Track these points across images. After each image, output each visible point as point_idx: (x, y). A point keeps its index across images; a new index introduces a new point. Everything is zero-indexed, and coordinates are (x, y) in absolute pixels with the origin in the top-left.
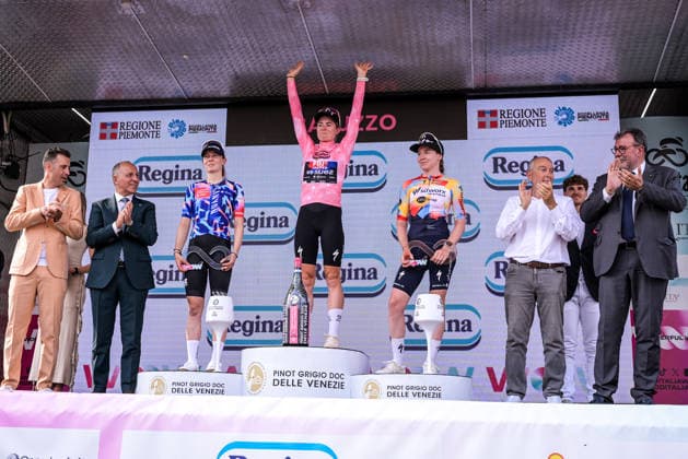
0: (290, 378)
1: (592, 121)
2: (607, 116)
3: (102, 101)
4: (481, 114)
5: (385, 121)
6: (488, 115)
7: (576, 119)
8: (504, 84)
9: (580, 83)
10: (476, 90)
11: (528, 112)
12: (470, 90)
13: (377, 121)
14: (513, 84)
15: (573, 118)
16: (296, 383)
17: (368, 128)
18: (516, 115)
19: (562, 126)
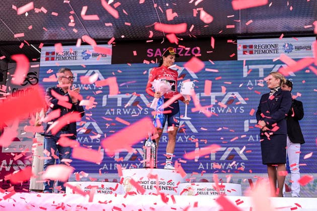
0: (146, 185)
1: (302, 50)
2: (310, 48)
3: (47, 40)
4: (245, 47)
5: (195, 50)
6: (248, 48)
7: (294, 50)
8: (256, 31)
9: (296, 30)
10: (242, 35)
11: (269, 46)
12: (239, 34)
13: (191, 50)
14: (261, 31)
15: (292, 49)
16: (149, 187)
17: (186, 54)
18: (263, 48)
19: (287, 53)
